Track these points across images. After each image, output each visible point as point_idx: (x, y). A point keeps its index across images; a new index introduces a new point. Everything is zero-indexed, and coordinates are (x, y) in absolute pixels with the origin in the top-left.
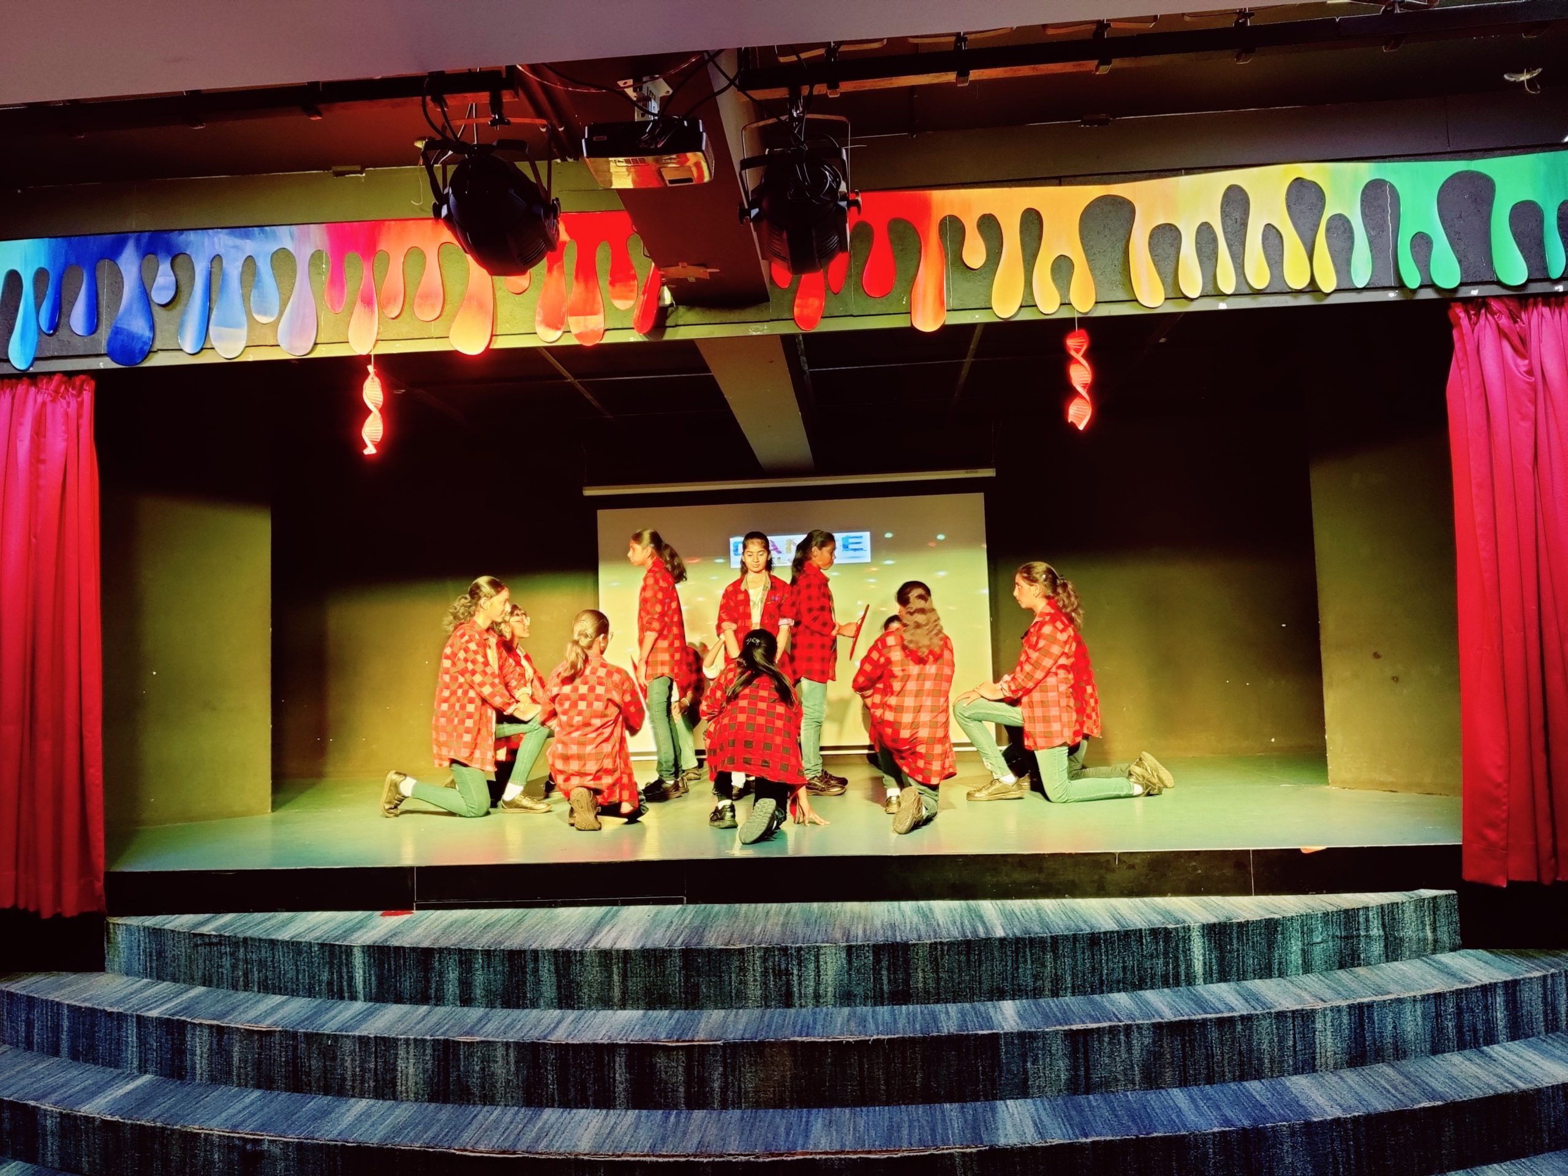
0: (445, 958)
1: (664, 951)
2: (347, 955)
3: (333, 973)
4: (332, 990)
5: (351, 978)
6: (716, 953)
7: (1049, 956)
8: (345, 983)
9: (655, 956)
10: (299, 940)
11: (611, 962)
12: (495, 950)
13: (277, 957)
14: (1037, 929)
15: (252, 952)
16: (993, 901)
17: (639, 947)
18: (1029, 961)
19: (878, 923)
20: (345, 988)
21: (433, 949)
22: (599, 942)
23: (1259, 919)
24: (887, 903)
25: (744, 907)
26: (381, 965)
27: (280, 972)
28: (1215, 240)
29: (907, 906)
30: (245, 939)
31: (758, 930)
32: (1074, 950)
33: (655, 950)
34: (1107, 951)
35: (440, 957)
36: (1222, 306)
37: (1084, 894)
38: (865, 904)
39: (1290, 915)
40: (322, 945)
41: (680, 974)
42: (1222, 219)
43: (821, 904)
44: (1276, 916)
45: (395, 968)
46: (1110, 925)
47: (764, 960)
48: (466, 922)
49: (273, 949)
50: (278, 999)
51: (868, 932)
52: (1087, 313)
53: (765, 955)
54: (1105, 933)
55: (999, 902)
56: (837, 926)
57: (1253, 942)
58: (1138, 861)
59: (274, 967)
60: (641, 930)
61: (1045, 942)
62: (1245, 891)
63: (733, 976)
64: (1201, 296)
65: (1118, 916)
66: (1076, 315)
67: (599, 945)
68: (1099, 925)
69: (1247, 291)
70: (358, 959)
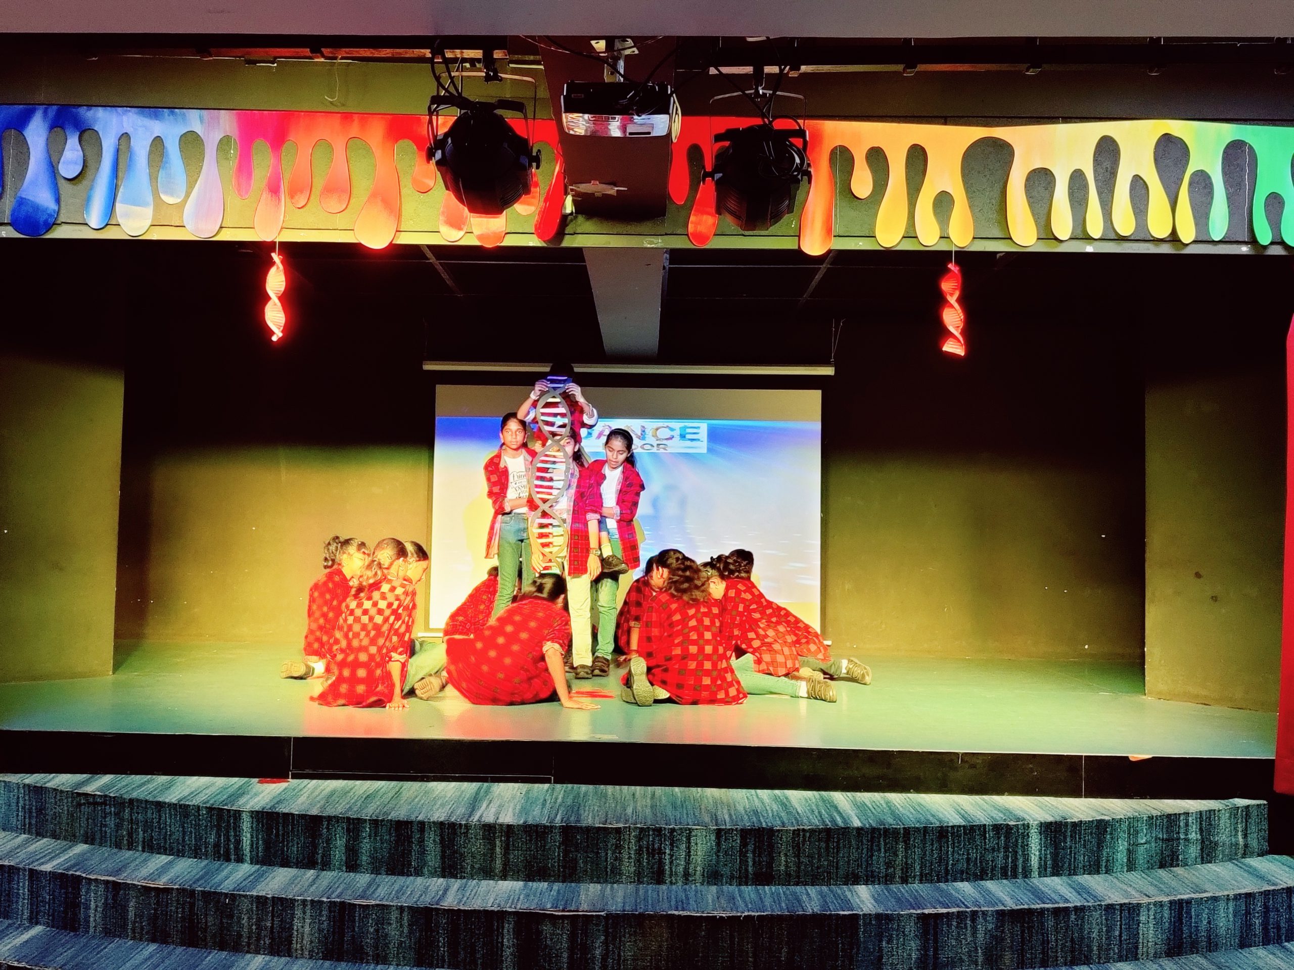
0: (333, 826)
1: (545, 827)
2: (235, 819)
3: (220, 836)
4: (219, 852)
5: (238, 842)
6: (594, 831)
7: (901, 846)
8: (232, 846)
9: (537, 832)
10: (187, 803)
11: (494, 835)
12: (383, 820)
13: (163, 818)
14: (891, 821)
15: (138, 813)
16: (844, 793)
17: (521, 822)
18: (882, 850)
19: (740, 809)
20: (232, 851)
21: (321, 817)
22: (481, 817)
23: (1091, 820)
24: (744, 790)
25: (610, 789)
26: (269, 830)
27: (166, 832)
28: (1086, 186)
29: (765, 794)
30: (131, 801)
31: (629, 811)
32: (924, 841)
33: (537, 826)
34: (954, 843)
35: (328, 825)
36: (1089, 249)
37: (928, 790)
38: (723, 790)
39: (1119, 817)
40: (210, 809)
41: (559, 848)
42: (1094, 167)
43: (682, 789)
44: (1107, 818)
45: (283, 835)
46: (956, 820)
47: (639, 839)
48: (345, 793)
49: (159, 811)
50: (164, 859)
51: (734, 817)
52: (963, 248)
53: (640, 835)
54: (953, 827)
55: (849, 794)
56: (703, 811)
57: (1085, 841)
58: (979, 761)
59: (159, 828)
60: (518, 807)
61: (899, 833)
62: (1075, 793)
63: (609, 852)
64: (1071, 239)
65: (962, 811)
66: (954, 249)
67: (483, 819)
68: (946, 820)
69: (1113, 236)
70: (246, 825)
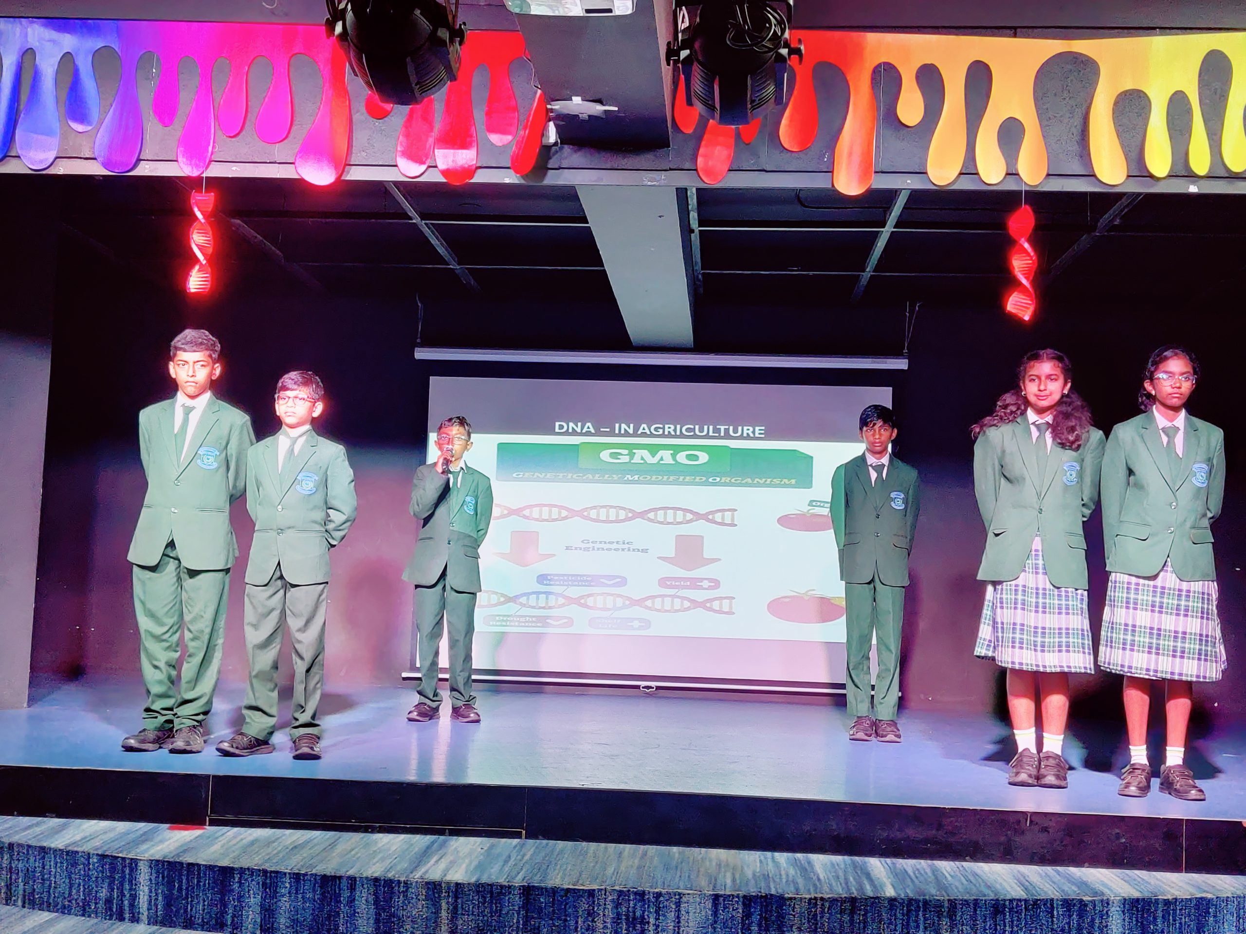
0: (246, 880)
1: (502, 887)
2: (131, 870)
3: (113, 890)
4: (111, 909)
5: (134, 897)
6: (562, 893)
7: (945, 922)
8: (126, 902)
9: (491, 892)
10: (76, 849)
11: (440, 896)
12: (305, 875)
13: (47, 867)
14: (933, 891)
15: (18, 860)
16: (882, 859)
17: (473, 880)
18: (922, 927)
19: (749, 873)
20: (127, 908)
21: (232, 869)
22: (427, 872)
23: (1189, 897)
24: (759, 853)
25: (593, 846)
26: (170, 884)
27: (50, 886)
28: (1189, 111)
29: (782, 858)
30: (11, 846)
31: (610, 871)
32: (974, 918)
33: (492, 885)
34: (1012, 922)
35: (240, 878)
36: (1193, 189)
37: (988, 858)
38: (733, 852)
39: (1225, 896)
40: (103, 857)
41: (518, 914)
42: (1199, 88)
43: (681, 849)
44: (1209, 896)
45: (187, 889)
46: (1017, 893)
47: (617, 905)
48: (269, 843)
49: (44, 858)
50: (46, 916)
51: (738, 882)
52: (1036, 186)
53: (618, 899)
54: (1011, 901)
55: (888, 860)
56: (701, 873)
57: (1180, 923)
58: (1051, 824)
59: (43, 880)
60: (475, 863)
61: (943, 906)
62: (1174, 866)
63: (580, 921)
64: (1170, 176)
65: (1027, 883)
66: (1024, 188)
67: (426, 877)
68: (1003, 892)
69: (1223, 173)
70: (144, 876)
